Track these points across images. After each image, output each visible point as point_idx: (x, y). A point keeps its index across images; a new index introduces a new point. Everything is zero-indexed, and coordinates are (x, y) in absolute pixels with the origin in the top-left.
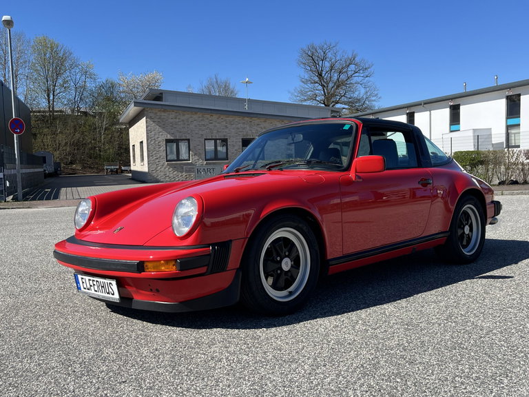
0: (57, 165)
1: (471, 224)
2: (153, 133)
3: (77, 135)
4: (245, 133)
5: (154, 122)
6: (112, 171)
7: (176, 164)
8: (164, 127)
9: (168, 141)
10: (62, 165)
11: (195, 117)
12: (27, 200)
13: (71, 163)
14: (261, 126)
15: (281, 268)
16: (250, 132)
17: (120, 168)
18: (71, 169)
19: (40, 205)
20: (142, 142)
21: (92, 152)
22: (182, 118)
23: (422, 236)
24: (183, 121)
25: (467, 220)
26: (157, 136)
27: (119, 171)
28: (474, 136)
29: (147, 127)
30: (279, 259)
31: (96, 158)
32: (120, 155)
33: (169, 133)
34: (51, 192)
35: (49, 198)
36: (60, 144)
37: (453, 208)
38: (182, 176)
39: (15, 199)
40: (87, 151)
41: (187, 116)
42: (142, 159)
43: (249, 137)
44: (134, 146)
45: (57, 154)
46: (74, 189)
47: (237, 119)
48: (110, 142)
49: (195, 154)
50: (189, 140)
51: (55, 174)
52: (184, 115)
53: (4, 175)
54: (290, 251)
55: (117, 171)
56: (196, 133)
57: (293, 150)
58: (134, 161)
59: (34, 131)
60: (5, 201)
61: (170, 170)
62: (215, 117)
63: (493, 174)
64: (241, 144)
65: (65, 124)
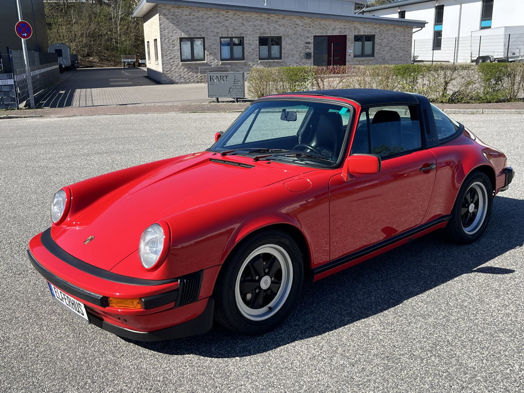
0: (74, 58)
1: (478, 200)
2: (166, 31)
3: (93, 26)
4: (262, 31)
5: (167, 19)
6: (129, 64)
7: (191, 64)
8: (177, 24)
9: (181, 39)
10: (80, 57)
11: (211, 13)
12: (39, 107)
13: (89, 55)
14: (279, 23)
15: (259, 287)
16: (267, 30)
17: (137, 61)
18: (89, 61)
19: (51, 113)
20: (156, 40)
21: (109, 43)
22: (197, 15)
23: (423, 223)
24: (197, 17)
25: (473, 197)
26: (171, 34)
27: (136, 64)
28: (505, 35)
29: (160, 25)
30: (257, 278)
31: (112, 50)
32: (137, 47)
33: (183, 31)
34: (65, 94)
35: (61, 106)
36: (75, 35)
37: (459, 186)
38: (197, 77)
39: (28, 106)
40: (103, 42)
41: (202, 13)
42: (157, 58)
43: (266, 35)
44: (148, 42)
45: (73, 45)
46: (89, 90)
47: (254, 15)
48: (126, 34)
49: (211, 54)
50: (204, 38)
51: (72, 68)
52: (198, 11)
53: (15, 82)
54: (270, 268)
55: (134, 64)
56: (212, 31)
57: (312, 49)
58: (149, 59)
59: (48, 20)
60: (18, 109)
61: (185, 71)
62: (231, 13)
63: (519, 88)
64: (258, 42)
65: (80, 13)
